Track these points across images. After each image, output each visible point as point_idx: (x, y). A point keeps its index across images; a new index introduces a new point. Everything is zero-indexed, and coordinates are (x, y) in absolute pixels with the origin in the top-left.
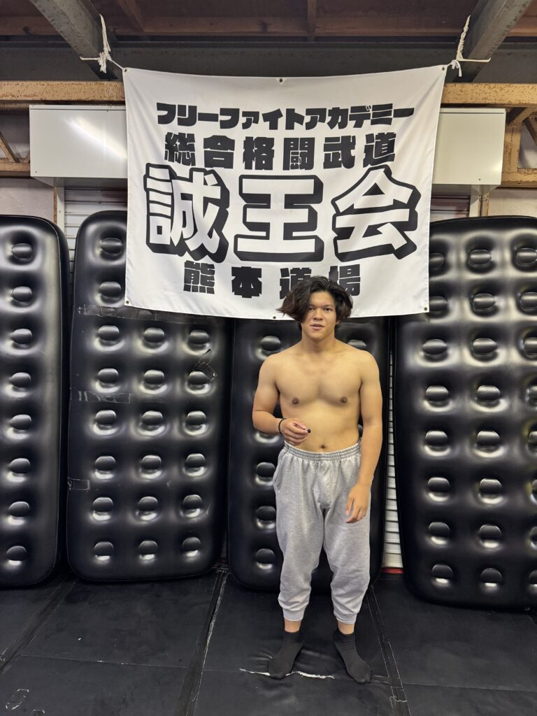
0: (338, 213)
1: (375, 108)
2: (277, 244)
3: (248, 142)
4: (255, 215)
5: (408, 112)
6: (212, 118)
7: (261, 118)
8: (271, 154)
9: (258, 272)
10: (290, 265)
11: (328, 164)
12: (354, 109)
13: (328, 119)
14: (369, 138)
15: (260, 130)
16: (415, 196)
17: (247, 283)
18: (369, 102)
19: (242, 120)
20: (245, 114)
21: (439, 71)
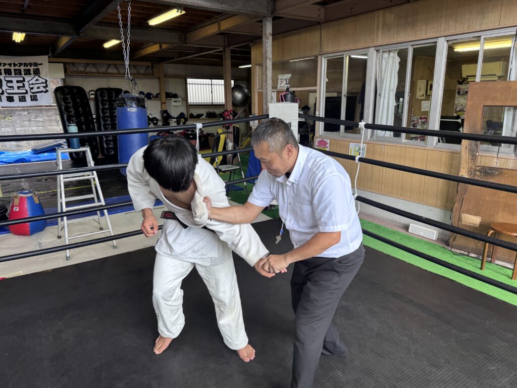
0: (30, 84)
1: (34, 63)
2: (16, 91)
3: (5, 70)
4: (9, 85)
5: (42, 64)
7: (7, 65)
8: (11, 72)
9: (13, 97)
10: (21, 95)
11: (25, 74)
12: (29, 63)
13: (23, 65)
14: (34, 69)
15: (7, 67)
16: (46, 81)
17: (10, 99)
18: (32, 62)
19: (2, 65)
21: (46, 57)
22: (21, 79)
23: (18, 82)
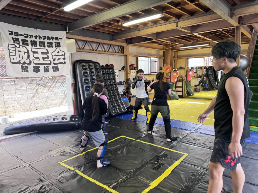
0: (53, 56)
1: (55, 37)
2: (41, 61)
3: (31, 41)
4: (35, 55)
5: (61, 39)
6: (23, 35)
7: (33, 37)
8: (36, 44)
9: (39, 67)
10: (45, 66)
11: (48, 47)
12: (51, 37)
13: (47, 38)
14: (55, 43)
15: (33, 39)
17: (36, 69)
19: (29, 37)
20: (30, 35)
21: (65, 32)
22: (45, 51)
23: (43, 53)
